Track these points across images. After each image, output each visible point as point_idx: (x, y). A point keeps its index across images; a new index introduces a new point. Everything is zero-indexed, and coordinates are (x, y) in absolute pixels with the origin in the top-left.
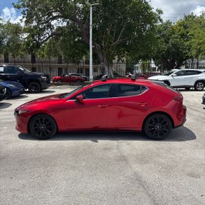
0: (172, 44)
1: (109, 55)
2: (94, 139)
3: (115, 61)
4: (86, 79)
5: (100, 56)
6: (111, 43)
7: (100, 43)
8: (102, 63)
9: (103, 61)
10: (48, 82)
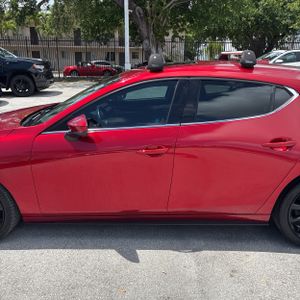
0: (265, 9)
1: (158, 26)
2: (128, 242)
3: (168, 38)
4: (120, 70)
5: (143, 29)
6: (162, 4)
7: (142, 5)
8: (146, 41)
9: (148, 38)
10: (48, 75)
